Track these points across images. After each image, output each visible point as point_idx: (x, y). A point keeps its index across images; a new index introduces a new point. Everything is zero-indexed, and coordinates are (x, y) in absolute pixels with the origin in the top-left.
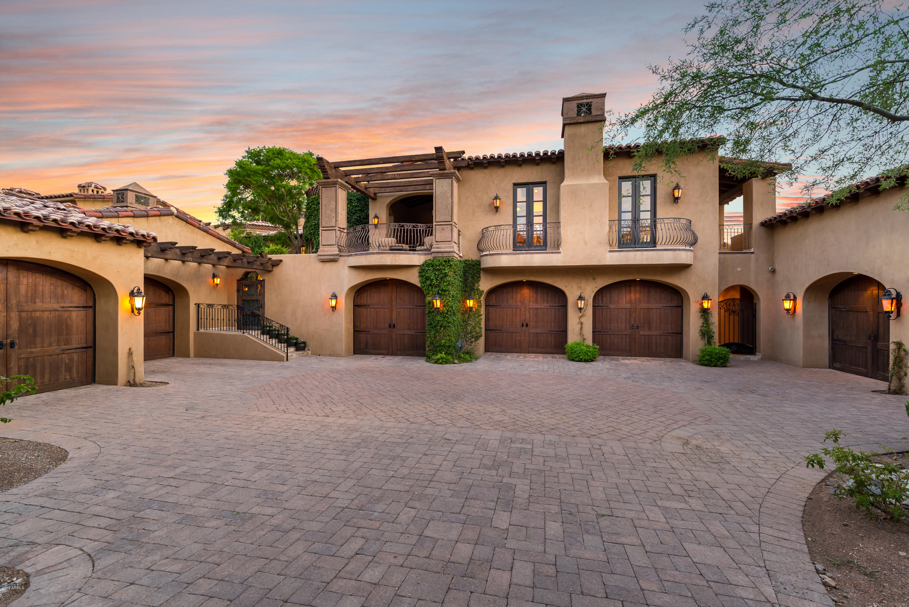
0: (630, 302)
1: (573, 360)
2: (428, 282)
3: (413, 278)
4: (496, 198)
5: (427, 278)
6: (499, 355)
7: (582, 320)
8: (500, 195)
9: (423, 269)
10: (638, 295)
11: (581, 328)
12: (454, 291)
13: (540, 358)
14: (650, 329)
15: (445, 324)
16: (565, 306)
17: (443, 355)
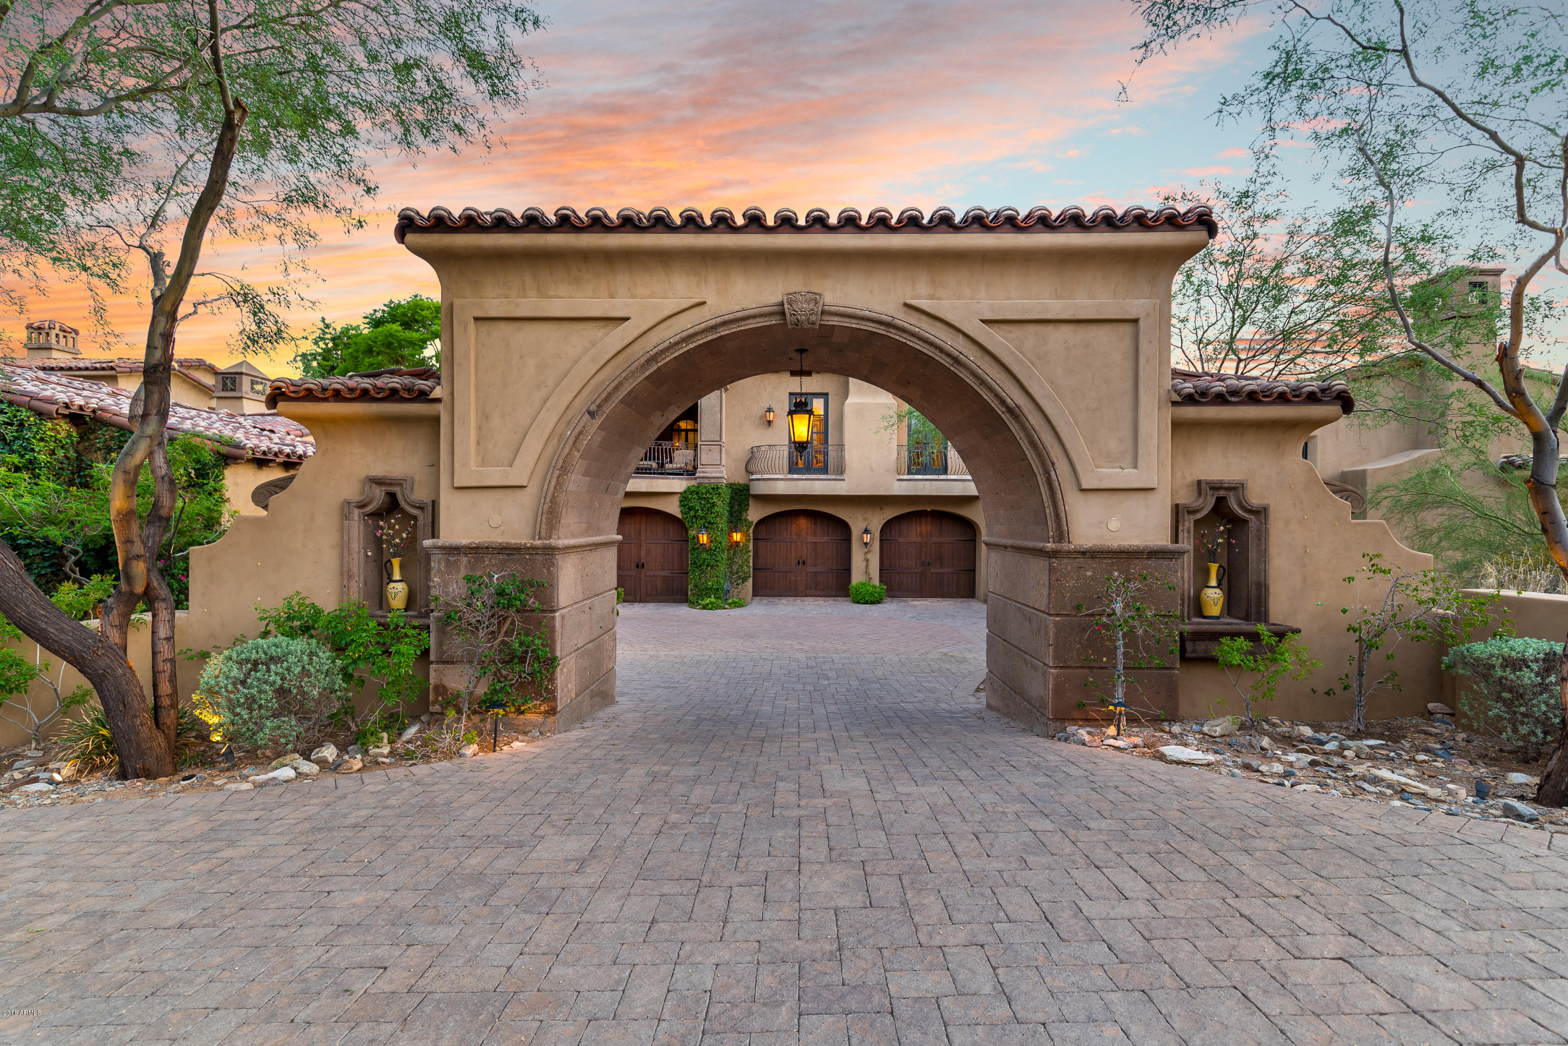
0: (921, 535)
1: (858, 602)
2: (692, 513)
3: (673, 507)
4: (769, 410)
5: (690, 509)
6: (771, 599)
7: (868, 556)
8: (774, 407)
9: (684, 498)
10: (929, 528)
11: (867, 566)
12: (723, 524)
13: (821, 601)
14: (942, 566)
15: (712, 562)
16: (848, 539)
17: (713, 599)
